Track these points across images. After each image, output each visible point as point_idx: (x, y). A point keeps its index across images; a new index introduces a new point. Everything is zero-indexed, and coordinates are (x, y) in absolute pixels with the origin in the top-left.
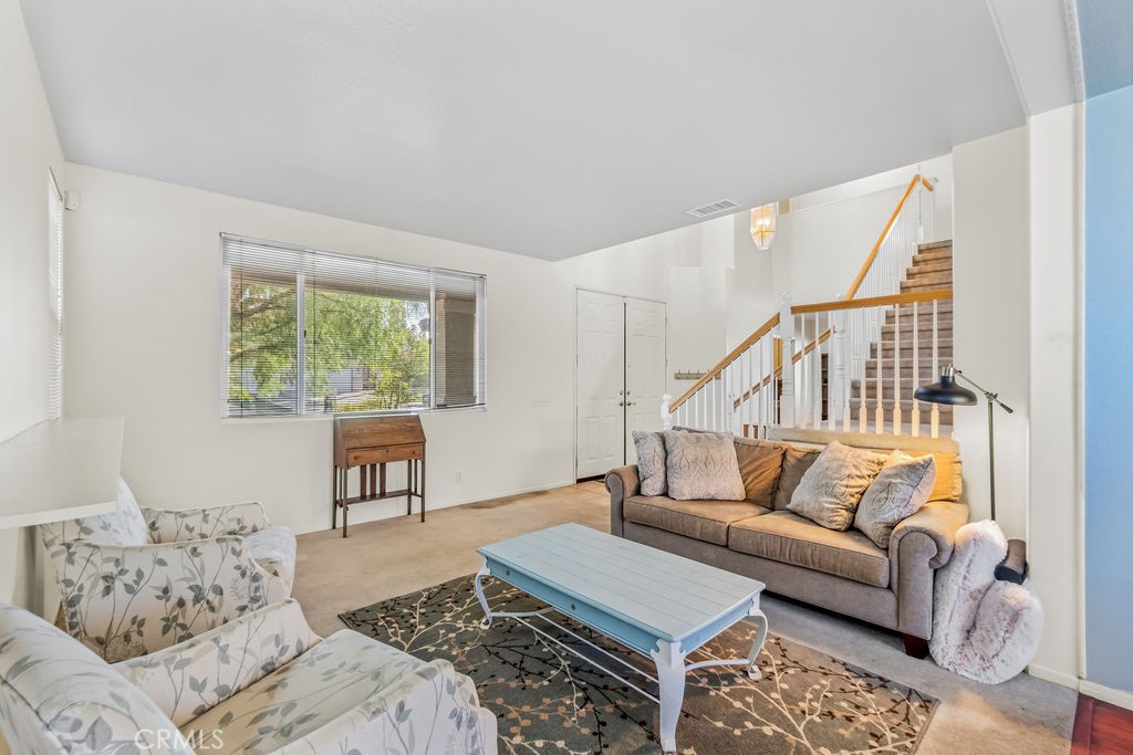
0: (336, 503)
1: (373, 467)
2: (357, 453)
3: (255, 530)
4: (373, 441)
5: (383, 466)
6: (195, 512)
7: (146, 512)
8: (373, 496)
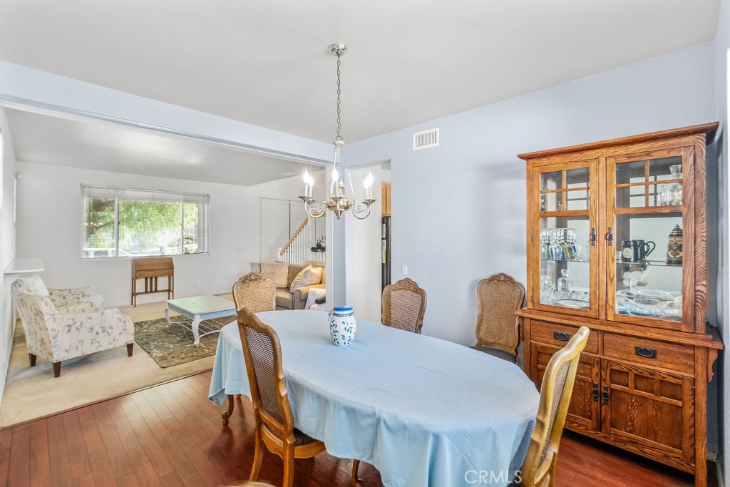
0: (133, 294)
1: (151, 278)
2: (140, 273)
3: (88, 296)
4: (148, 268)
5: (156, 278)
6: (66, 290)
7: (49, 289)
8: (151, 291)
